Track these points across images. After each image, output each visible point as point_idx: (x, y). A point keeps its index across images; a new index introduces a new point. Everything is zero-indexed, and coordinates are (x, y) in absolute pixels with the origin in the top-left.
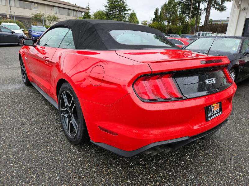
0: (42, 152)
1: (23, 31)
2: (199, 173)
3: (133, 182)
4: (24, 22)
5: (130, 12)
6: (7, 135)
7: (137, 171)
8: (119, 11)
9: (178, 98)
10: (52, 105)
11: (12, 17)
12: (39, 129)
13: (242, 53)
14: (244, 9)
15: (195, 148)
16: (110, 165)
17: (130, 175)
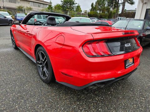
0: (26, 87)
1: (11, 16)
2: (119, 98)
3: (81, 103)
4: (12, 11)
5: (77, 5)
6: (5, 78)
7: (83, 97)
8: (70, 4)
9: (109, 55)
10: (31, 60)
11: (4, 8)
12: (24, 74)
13: (144, 29)
14: (146, 3)
15: (117, 84)
16: (67, 94)
17: (79, 100)
